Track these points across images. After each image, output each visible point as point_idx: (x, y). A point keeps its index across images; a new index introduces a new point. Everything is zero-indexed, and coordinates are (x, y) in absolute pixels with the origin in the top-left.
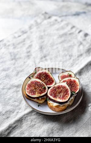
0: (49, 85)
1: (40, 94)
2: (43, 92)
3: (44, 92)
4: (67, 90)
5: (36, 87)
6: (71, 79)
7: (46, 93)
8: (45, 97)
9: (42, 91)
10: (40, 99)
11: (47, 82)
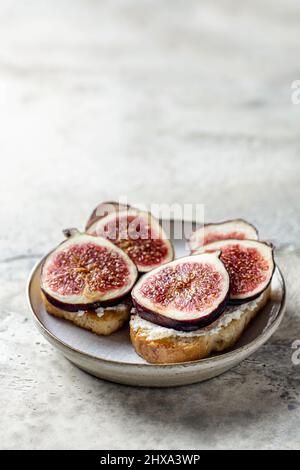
0: (147, 264)
1: (99, 292)
2: (113, 287)
3: (119, 286)
4: (216, 276)
5: (88, 267)
6: (237, 246)
7: (125, 290)
8: (122, 308)
9: (112, 281)
10: (100, 315)
11: (139, 255)
